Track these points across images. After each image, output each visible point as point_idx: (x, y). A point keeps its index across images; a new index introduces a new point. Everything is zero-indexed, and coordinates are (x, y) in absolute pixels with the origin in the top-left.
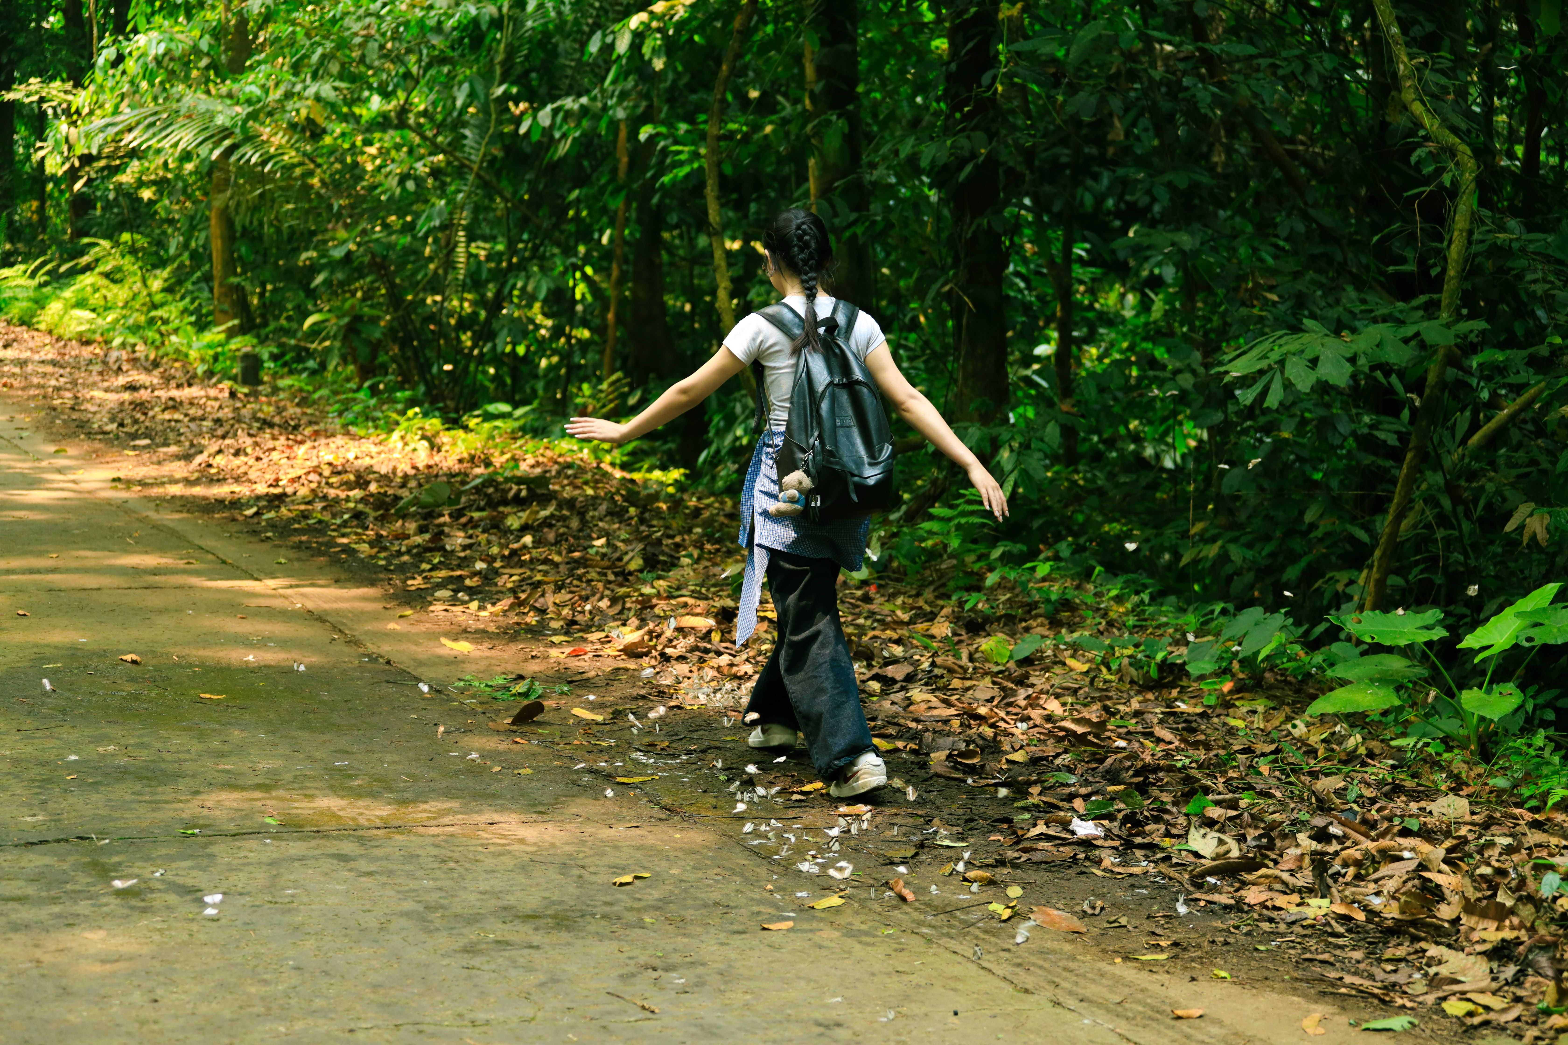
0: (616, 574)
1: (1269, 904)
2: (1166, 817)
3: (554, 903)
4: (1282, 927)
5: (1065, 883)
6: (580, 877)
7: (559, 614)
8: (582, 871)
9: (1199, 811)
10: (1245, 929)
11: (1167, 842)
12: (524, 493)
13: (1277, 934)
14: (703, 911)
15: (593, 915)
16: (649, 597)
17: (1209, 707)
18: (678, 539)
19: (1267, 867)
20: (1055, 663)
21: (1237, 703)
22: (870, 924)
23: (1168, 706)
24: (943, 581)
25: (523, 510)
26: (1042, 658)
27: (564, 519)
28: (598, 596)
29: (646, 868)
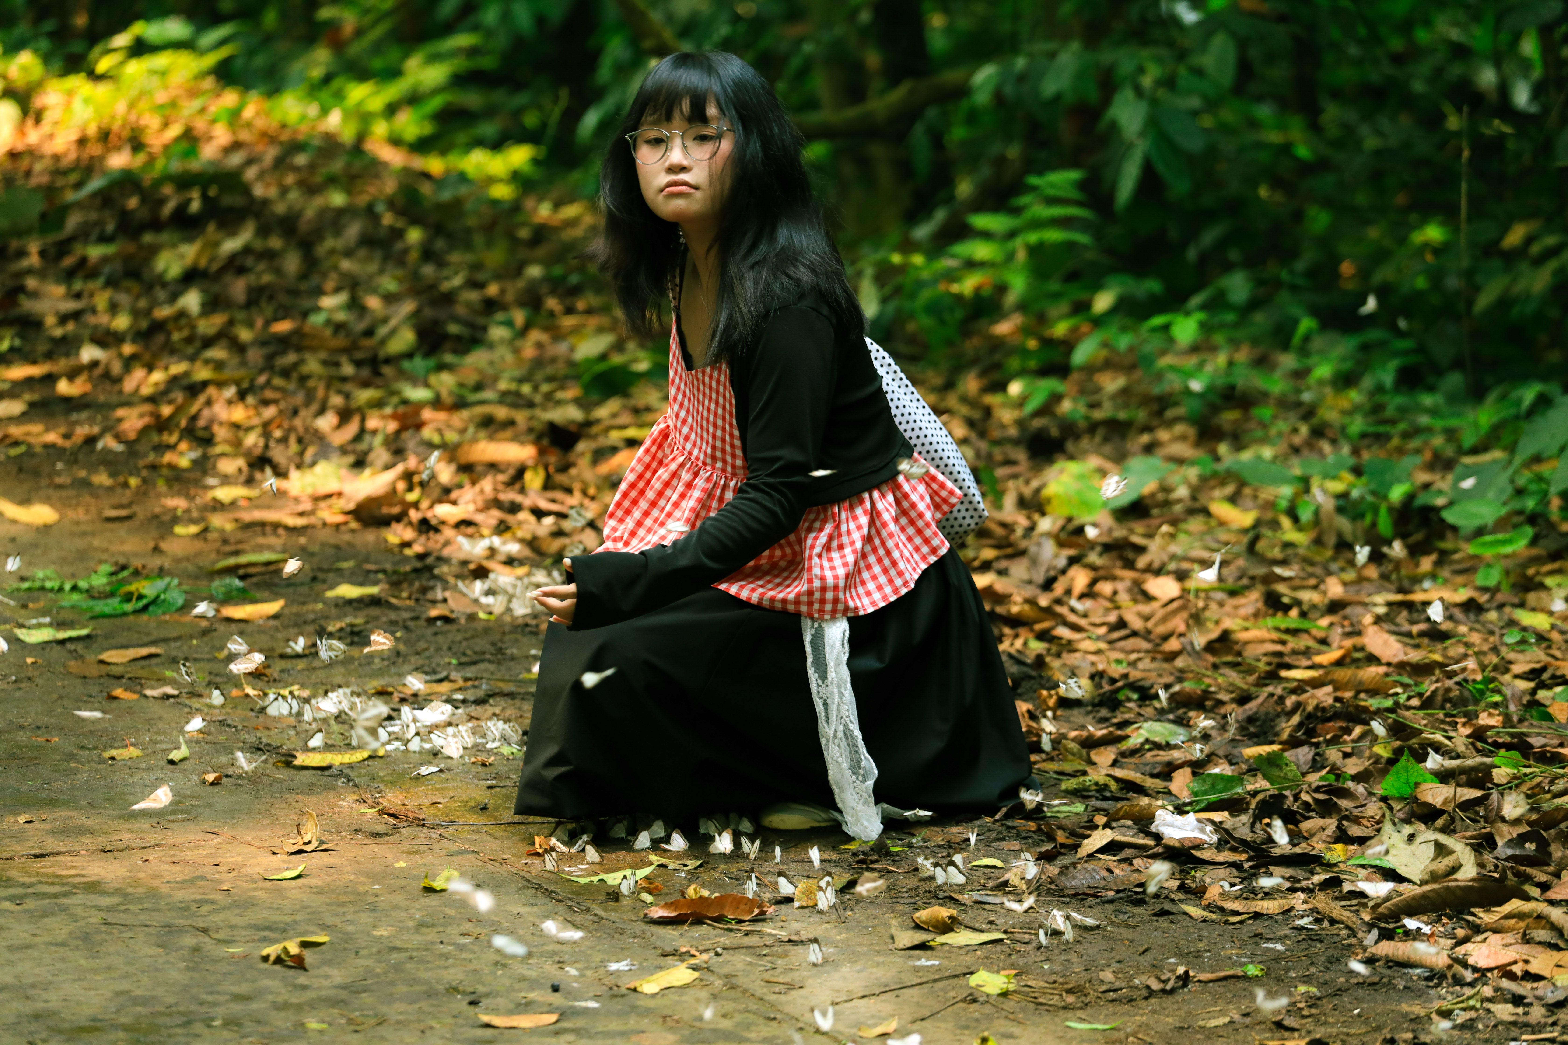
0: (358, 364)
1: (1517, 969)
2: (1344, 803)
3: (136, 1001)
4: (1537, 1013)
5: (1126, 933)
6: (196, 949)
7: (237, 444)
8: (203, 939)
9: (1407, 791)
10: (1461, 1017)
11: (1337, 853)
12: (195, 206)
13: (1526, 1027)
14: (425, 1005)
15: (208, 1022)
16: (419, 406)
17: (1484, 589)
18: (493, 290)
19: (1527, 898)
20: (1192, 512)
21: (1549, 581)
22: (738, 1018)
23: (1401, 590)
24: (997, 357)
25: (190, 240)
26: (1167, 504)
27: (270, 255)
28: (314, 407)
29: (326, 928)
